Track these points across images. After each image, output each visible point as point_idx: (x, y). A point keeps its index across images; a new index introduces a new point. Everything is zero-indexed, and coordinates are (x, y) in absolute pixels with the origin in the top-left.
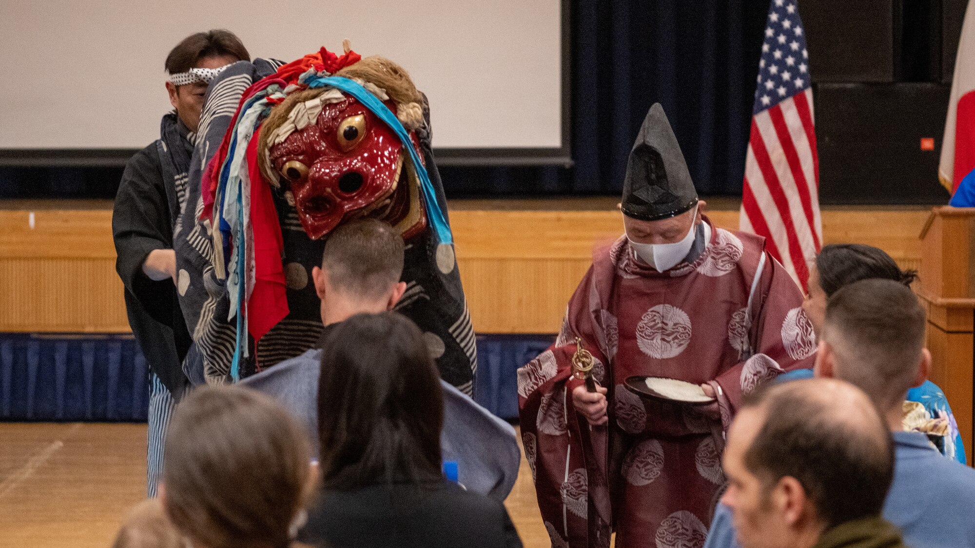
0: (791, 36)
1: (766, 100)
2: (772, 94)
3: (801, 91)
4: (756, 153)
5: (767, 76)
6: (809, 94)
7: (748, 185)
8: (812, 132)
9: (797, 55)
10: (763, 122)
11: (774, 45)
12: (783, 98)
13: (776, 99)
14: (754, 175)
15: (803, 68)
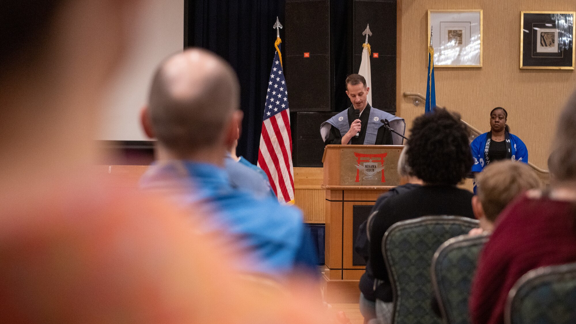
0: (280, 85)
1: (269, 114)
2: (271, 111)
3: (285, 109)
4: (264, 138)
5: (270, 103)
6: (288, 111)
7: (261, 152)
8: (289, 128)
9: (283, 93)
10: (267, 123)
11: (273, 89)
12: (276, 113)
13: (273, 113)
14: (263, 148)
15: (285, 99)
